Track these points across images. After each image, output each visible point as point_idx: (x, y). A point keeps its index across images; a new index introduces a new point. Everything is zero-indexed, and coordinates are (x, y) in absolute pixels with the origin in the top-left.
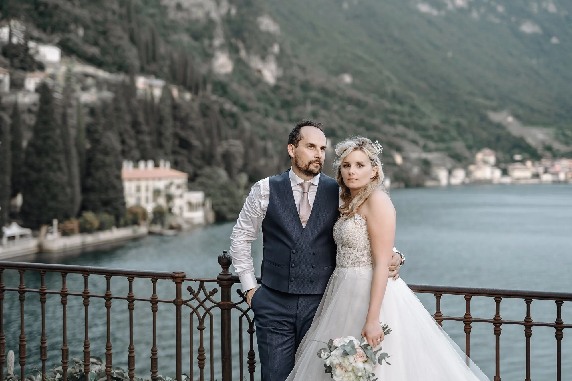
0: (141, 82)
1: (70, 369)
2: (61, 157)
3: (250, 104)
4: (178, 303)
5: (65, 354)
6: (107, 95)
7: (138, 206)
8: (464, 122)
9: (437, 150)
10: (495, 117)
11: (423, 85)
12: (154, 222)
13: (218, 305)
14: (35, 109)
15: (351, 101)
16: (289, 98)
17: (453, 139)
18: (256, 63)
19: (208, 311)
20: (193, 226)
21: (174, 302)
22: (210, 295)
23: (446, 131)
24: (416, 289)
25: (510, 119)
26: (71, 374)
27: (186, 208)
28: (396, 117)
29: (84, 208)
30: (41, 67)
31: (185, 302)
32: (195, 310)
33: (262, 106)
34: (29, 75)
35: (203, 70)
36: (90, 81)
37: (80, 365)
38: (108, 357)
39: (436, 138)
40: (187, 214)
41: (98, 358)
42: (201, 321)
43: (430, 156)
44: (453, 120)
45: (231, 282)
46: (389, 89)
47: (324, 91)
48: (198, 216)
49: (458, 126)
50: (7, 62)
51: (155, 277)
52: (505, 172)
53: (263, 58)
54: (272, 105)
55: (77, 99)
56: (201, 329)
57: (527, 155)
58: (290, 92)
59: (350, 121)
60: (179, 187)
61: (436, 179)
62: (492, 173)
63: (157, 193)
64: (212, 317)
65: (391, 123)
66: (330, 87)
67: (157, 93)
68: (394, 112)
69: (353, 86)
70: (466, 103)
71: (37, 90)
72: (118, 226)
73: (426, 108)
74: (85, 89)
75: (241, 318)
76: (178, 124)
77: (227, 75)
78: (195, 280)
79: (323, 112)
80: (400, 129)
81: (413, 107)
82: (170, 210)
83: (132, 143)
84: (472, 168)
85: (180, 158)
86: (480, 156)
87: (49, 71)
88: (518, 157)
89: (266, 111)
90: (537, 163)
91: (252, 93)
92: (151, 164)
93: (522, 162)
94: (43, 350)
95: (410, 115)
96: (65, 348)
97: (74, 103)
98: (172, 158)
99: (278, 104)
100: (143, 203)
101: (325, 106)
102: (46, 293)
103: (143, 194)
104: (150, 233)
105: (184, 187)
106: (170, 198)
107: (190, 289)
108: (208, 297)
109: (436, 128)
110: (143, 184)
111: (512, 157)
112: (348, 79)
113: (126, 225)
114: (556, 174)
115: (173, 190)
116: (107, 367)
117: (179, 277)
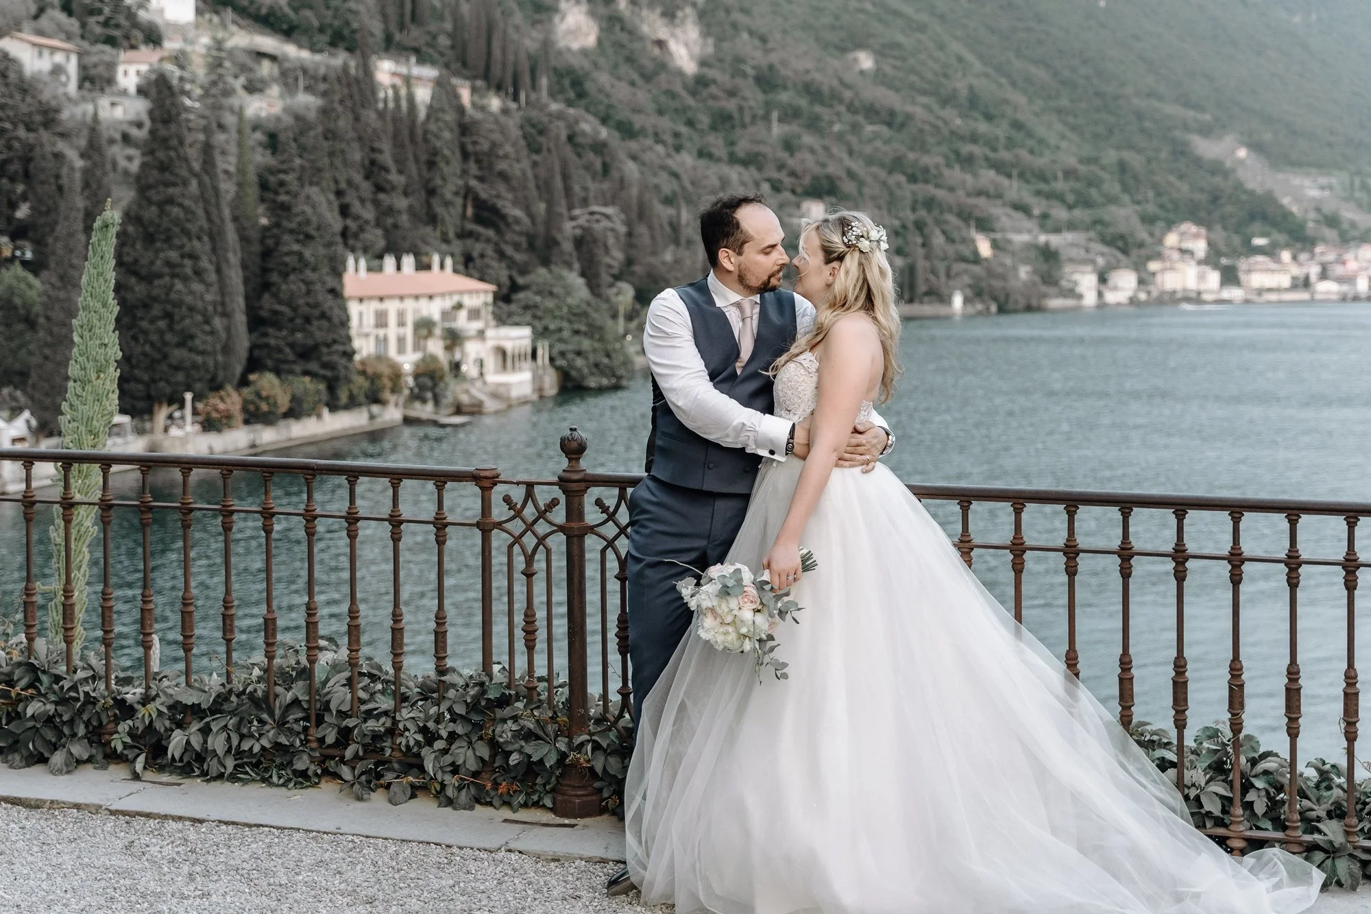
0: (385, 71)
1: (277, 661)
2: (201, 247)
3: (638, 121)
4: (485, 527)
5: (271, 627)
6: (306, 101)
7: (380, 358)
8: (1135, 160)
9: (1072, 226)
10: (1207, 148)
11: (1040, 73)
12: (417, 396)
13: (561, 529)
14: (140, 134)
15: (871, 112)
16: (731, 105)
17: (1112, 200)
18: (652, 25)
19: (541, 541)
20: (509, 405)
21: (478, 525)
22: (546, 511)
23: (1093, 182)
24: (922, 493)
25: (1242, 153)
26: (281, 667)
27: (491, 363)
28: (977, 150)
29: (254, 364)
30: (153, 37)
31: (499, 525)
32: (517, 540)
33: (666, 124)
34: (123, 55)
35: (530, 42)
36: (266, 69)
37: (297, 651)
38: (354, 632)
39: (1070, 198)
40: (494, 378)
41: (330, 639)
42: (530, 559)
43: (1055, 240)
44: (1111, 156)
45: (583, 485)
46: (960, 85)
47: (811, 91)
48: (520, 381)
49: (1123, 167)
50: (73, 24)
51: (441, 479)
52: (1230, 277)
53: (670, 15)
54: (690, 123)
55: (240, 113)
56: (529, 575)
57: (1281, 238)
58: (732, 93)
59: (870, 161)
60: (474, 314)
61: (1072, 293)
62: (1201, 277)
63: (424, 327)
64: (548, 552)
65: (967, 162)
66: (825, 81)
67: (423, 94)
68: (974, 138)
69: (879, 77)
70: (1140, 116)
71: (141, 91)
72: (334, 407)
73: (1048, 128)
74: (253, 88)
75: (603, 552)
76: (473, 168)
77: (584, 52)
78: (518, 483)
79: (808, 139)
80: (988, 176)
81: (1017, 125)
82: (456, 366)
83: (368, 214)
84: (1153, 266)
85: (477, 248)
86: (1171, 239)
87: (171, 45)
88: (1259, 241)
89: (677, 135)
90: (1303, 257)
91: (642, 96)
92: (408, 261)
93: (1270, 252)
94: (228, 622)
95: (1011, 144)
96: (270, 617)
97: (230, 120)
98: (457, 246)
99: (704, 120)
100: (392, 352)
101: (814, 125)
102: (232, 512)
103: (392, 332)
104: (408, 421)
105: (487, 314)
106: (454, 339)
107: (507, 499)
108: (542, 515)
109: (1069, 174)
110: (392, 307)
111: (1247, 242)
112: (866, 61)
113: (352, 404)
114: (1349, 279)
115: (462, 322)
116: (351, 651)
117: (486, 478)
